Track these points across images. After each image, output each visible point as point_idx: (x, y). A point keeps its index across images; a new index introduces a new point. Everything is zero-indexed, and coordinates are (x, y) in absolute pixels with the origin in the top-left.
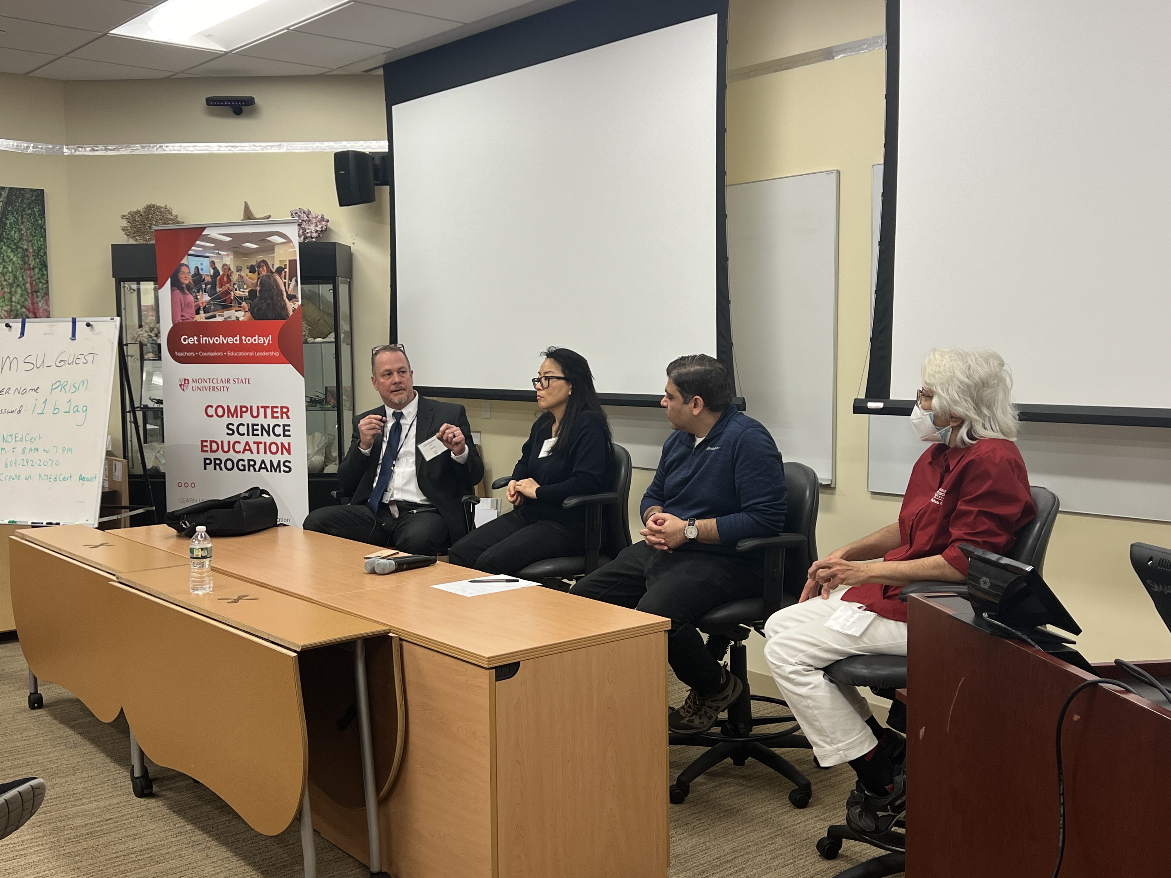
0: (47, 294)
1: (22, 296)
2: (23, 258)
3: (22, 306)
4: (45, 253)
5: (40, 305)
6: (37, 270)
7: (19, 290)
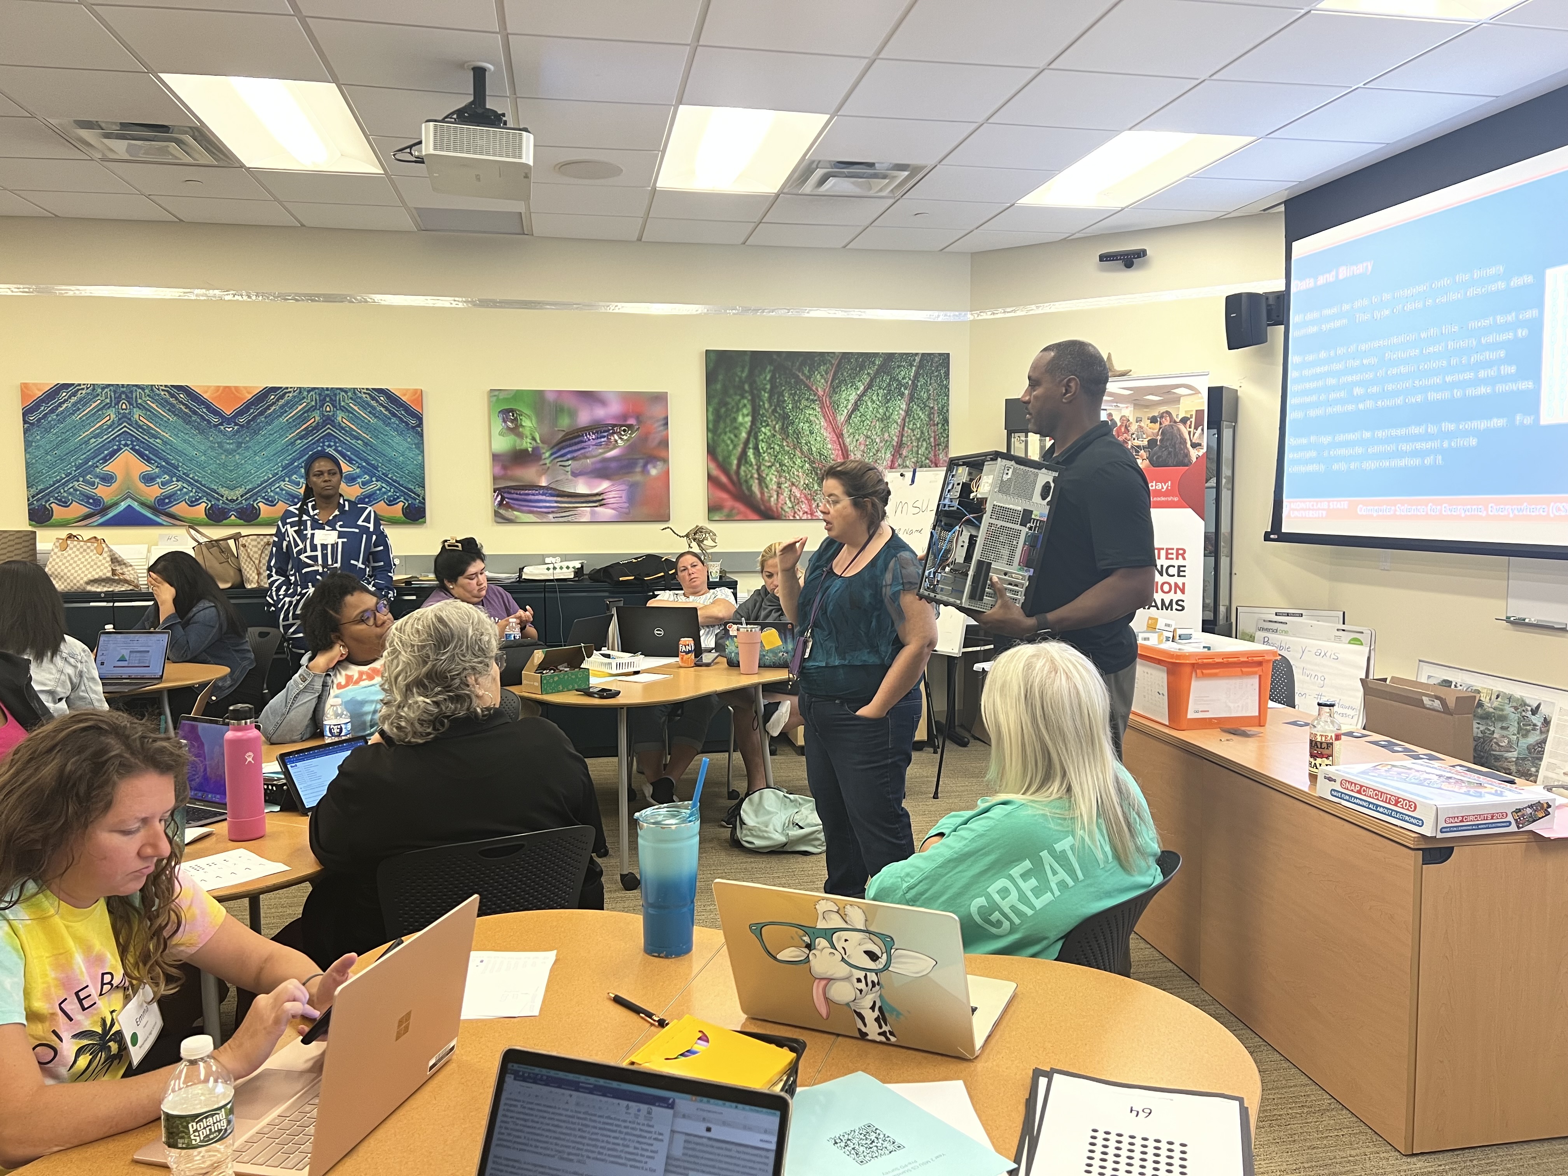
0: (947, 446)
1: (926, 449)
2: (929, 416)
3: (927, 458)
4: (948, 411)
5: (941, 456)
6: (940, 426)
7: (924, 443)
